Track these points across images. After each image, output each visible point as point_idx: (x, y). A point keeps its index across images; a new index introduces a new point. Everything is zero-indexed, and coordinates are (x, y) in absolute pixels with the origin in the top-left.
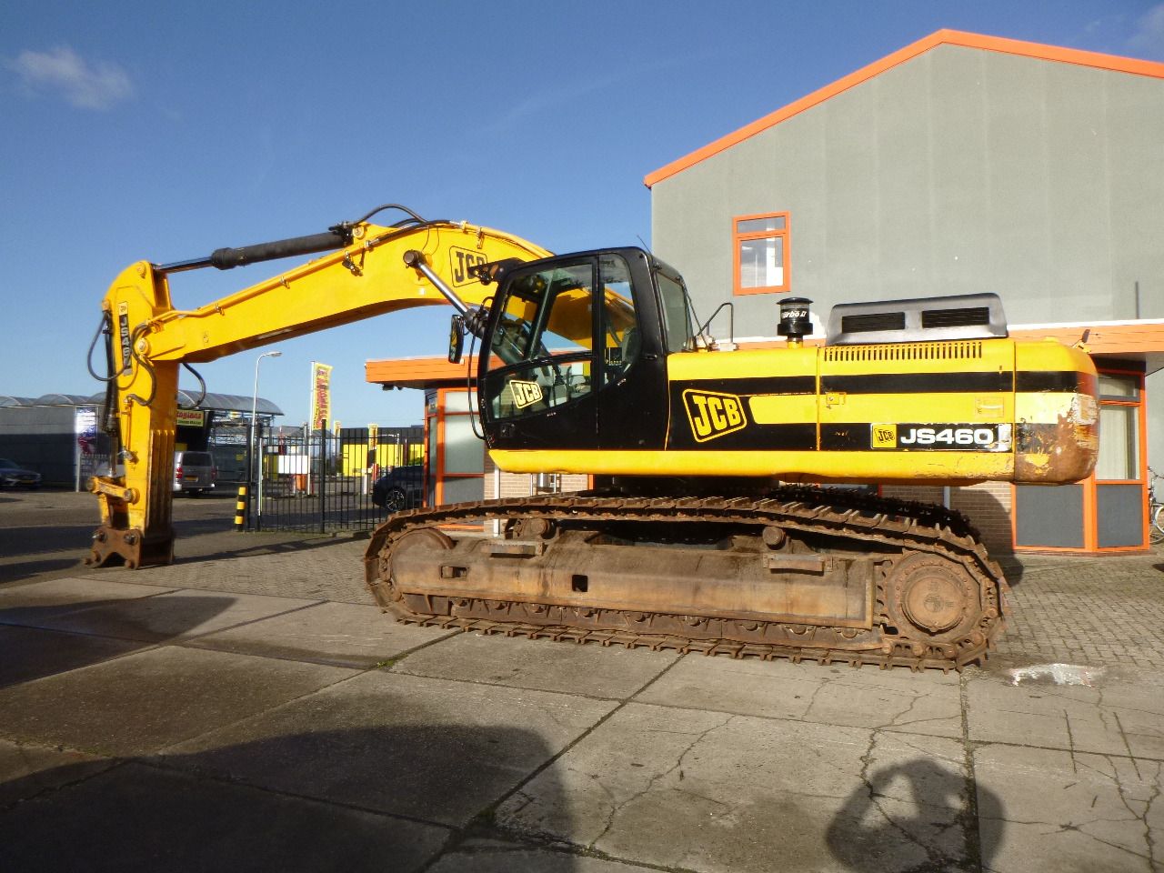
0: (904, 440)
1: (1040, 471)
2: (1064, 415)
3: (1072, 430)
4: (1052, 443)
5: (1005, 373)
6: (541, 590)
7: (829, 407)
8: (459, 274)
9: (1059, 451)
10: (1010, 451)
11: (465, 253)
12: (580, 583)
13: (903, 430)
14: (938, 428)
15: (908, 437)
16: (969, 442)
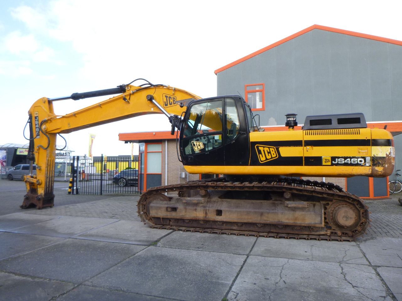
0: (333, 162)
1: (380, 173)
2: (388, 154)
3: (391, 159)
4: (384, 163)
5: (368, 140)
6: (205, 215)
7: (307, 151)
8: (166, 103)
9: (386, 166)
10: (370, 166)
11: (168, 96)
12: (219, 213)
13: (333, 159)
14: (345, 158)
15: (335, 161)
16: (356, 163)
